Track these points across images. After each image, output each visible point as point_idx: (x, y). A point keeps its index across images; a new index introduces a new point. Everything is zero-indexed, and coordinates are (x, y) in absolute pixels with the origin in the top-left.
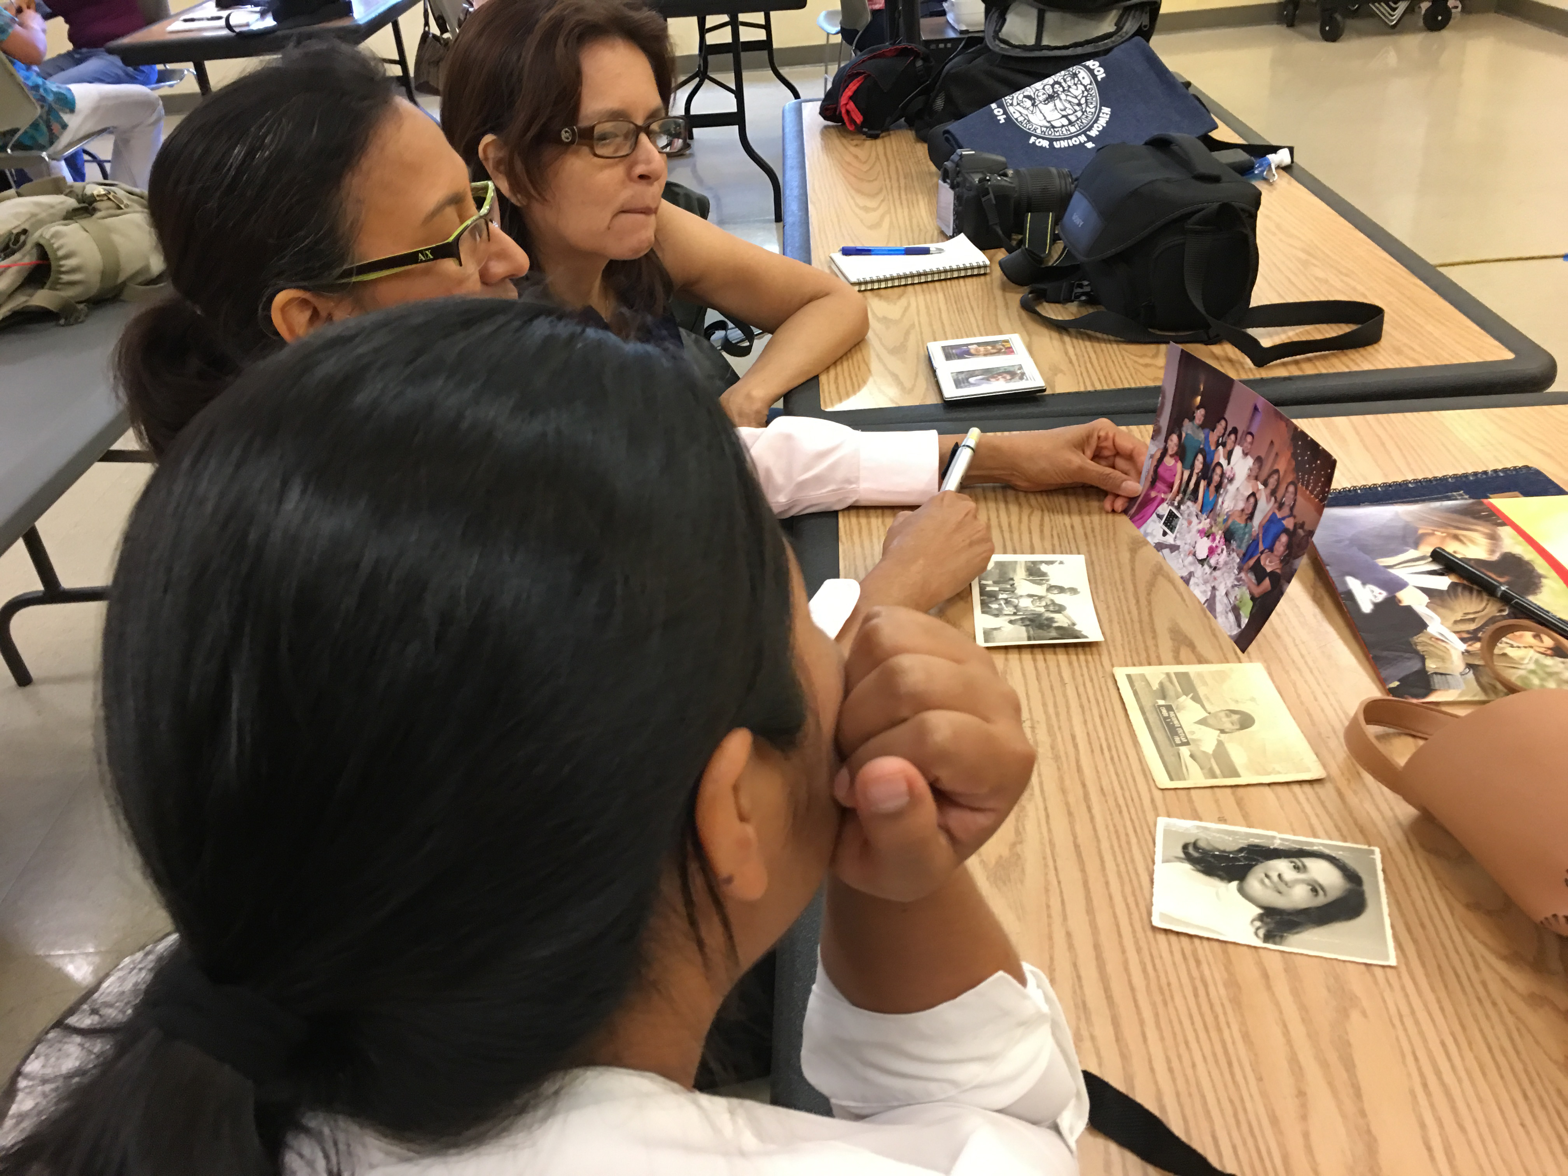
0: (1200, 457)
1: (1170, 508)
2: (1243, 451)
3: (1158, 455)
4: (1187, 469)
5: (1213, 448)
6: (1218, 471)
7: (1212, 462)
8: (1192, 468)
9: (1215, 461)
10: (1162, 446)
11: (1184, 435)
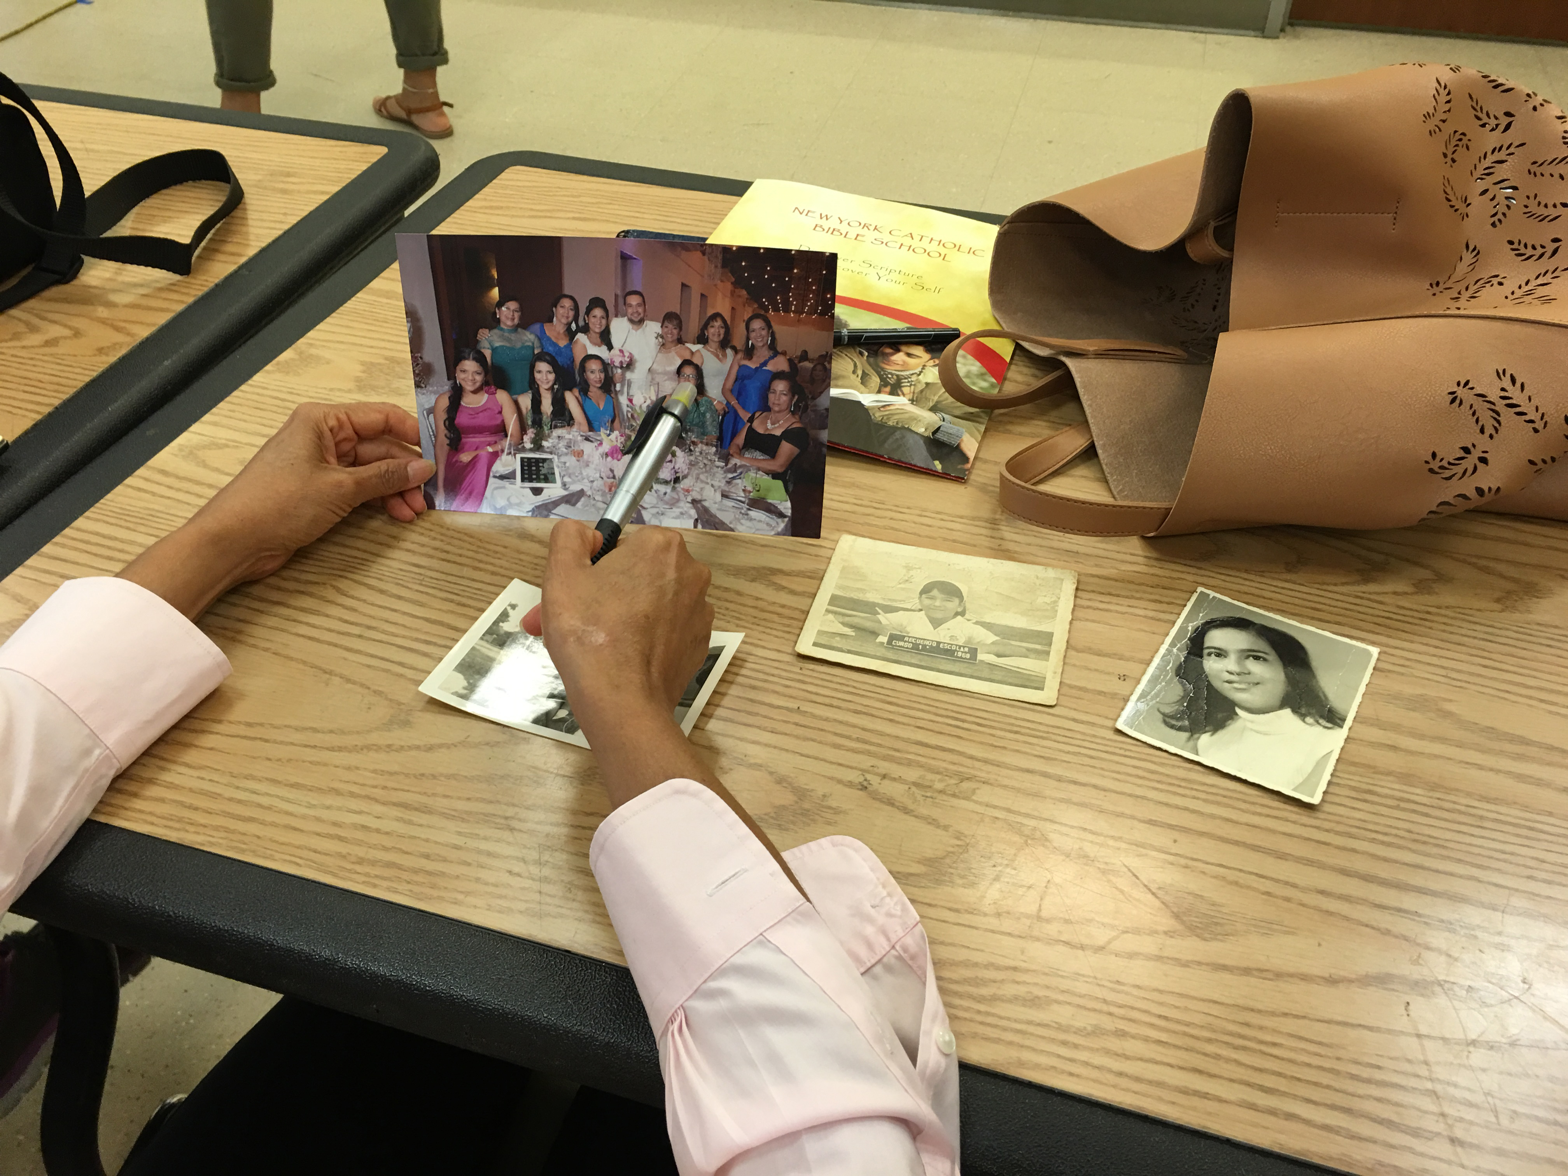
0: (543, 367)
1: (519, 456)
2: (631, 321)
3: (445, 402)
4: (523, 392)
5: (563, 343)
6: (594, 365)
7: (573, 361)
8: (533, 387)
9: (579, 358)
10: (447, 386)
11: (488, 353)
